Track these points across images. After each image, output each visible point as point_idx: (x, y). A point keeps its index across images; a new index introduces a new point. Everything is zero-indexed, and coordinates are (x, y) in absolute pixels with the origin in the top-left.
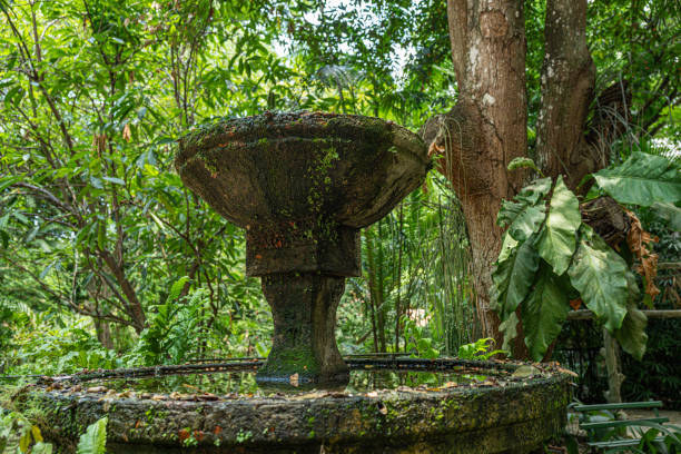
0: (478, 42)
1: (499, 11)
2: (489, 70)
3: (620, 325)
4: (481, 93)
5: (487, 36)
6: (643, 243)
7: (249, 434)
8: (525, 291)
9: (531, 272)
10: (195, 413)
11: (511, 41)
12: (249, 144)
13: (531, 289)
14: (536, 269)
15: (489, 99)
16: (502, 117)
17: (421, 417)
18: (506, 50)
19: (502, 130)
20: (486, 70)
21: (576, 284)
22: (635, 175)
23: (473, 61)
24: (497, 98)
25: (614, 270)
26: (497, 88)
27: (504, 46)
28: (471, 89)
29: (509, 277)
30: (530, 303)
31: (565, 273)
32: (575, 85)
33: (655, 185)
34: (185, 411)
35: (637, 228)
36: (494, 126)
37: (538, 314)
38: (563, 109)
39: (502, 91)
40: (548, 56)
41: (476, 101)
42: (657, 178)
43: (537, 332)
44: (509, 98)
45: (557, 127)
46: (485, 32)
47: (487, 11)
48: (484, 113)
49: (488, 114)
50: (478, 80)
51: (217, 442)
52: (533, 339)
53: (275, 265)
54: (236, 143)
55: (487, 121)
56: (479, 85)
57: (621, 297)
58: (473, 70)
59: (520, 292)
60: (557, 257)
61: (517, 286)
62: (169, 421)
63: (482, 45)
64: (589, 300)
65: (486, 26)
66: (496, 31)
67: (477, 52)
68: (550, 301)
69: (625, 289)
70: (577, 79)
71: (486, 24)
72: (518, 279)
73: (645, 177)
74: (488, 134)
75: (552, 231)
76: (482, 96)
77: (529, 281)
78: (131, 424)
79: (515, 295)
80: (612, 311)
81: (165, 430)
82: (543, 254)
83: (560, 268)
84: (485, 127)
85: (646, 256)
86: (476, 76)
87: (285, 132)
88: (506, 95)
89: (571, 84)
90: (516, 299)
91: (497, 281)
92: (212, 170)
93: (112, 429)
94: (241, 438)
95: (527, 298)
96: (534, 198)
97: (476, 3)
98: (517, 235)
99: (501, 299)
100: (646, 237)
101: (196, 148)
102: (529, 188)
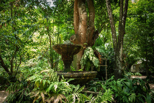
0: (81, 25)
1: (85, 21)
4: (81, 32)
9: (87, 60)
10: (72, 74)
13: (87, 62)
15: (82, 34)
16: (83, 36)
18: (85, 27)
19: (83, 38)
20: (82, 29)
21: (93, 62)
22: (100, 48)
23: (80, 27)
28: (79, 31)
33: (102, 50)
37: (87, 66)
38: (90, 34)
39: (84, 33)
41: (80, 34)
42: (103, 49)
44: (85, 34)
47: (83, 20)
49: (82, 36)
51: (74, 77)
52: (86, 69)
55: (81, 37)
58: (80, 29)
64: (94, 64)
66: (84, 24)
68: (89, 64)
69: (98, 63)
71: (83, 22)
72: (85, 61)
74: (81, 39)
75: (90, 55)
80: (97, 66)
81: (69, 76)
82: (89, 58)
83: (91, 59)
85: (100, 58)
87: (72, 46)
89: (91, 31)
90: (85, 63)
91: (83, 61)
92: (61, 49)
93: (64, 76)
94: (76, 76)
95: (86, 63)
96: (88, 50)
97: (81, 18)
98: (86, 55)
99: (83, 63)
100: (100, 56)
101: (60, 46)
102: (87, 48)
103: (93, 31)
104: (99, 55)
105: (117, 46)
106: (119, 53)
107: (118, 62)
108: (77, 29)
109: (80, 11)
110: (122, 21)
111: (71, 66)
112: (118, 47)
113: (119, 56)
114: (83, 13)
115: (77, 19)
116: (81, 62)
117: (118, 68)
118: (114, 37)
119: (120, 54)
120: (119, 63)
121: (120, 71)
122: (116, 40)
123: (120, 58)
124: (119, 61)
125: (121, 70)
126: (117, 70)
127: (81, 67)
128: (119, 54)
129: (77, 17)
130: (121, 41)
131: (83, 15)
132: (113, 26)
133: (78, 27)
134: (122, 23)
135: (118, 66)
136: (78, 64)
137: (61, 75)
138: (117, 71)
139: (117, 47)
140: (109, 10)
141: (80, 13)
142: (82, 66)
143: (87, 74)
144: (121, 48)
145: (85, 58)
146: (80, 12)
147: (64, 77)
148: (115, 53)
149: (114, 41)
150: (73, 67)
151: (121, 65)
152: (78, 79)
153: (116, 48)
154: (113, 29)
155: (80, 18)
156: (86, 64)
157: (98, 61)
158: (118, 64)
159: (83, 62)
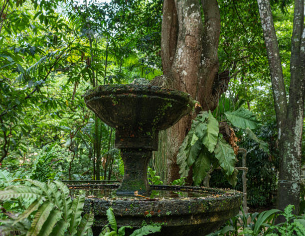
0: (183, 47)
1: (194, 36)
2: (186, 61)
3: (232, 174)
4: (181, 70)
5: (188, 45)
6: (235, 141)
7: (170, 212)
8: (195, 157)
9: (198, 150)
10: (151, 205)
11: (197, 50)
12: (139, 96)
13: (197, 157)
14: (201, 149)
15: (185, 73)
16: (189, 81)
17: (218, 206)
18: (195, 54)
19: (188, 87)
20: (185, 60)
21: (217, 157)
22: (240, 116)
23: (179, 54)
24: (188, 73)
25: (230, 152)
26: (189, 69)
27: (194, 52)
28: (177, 66)
29: (189, 151)
30: (196, 163)
31: (213, 152)
32: (212, 70)
33: (247, 121)
34: (147, 204)
35: (233, 135)
36: (185, 85)
37: (199, 168)
38: (206, 79)
39: (190, 70)
40: (203, 55)
41: (179, 72)
42: (248, 119)
43: (198, 175)
44: (192, 74)
45: (203, 87)
46: (187, 44)
47: (189, 35)
48: (182, 78)
49: (184, 79)
50: (181, 63)
51: (159, 215)
52: (196, 178)
53: (130, 145)
54: (132, 95)
55: (182, 82)
56: (181, 66)
57: (232, 163)
58: (179, 58)
59: (193, 158)
60: (210, 145)
61: (192, 155)
62: (140, 208)
63: (185, 49)
64: (221, 163)
65: (188, 41)
66: (192, 44)
67: (182, 51)
68: (204, 161)
69: (234, 160)
70: (213, 68)
71: (188, 40)
72: (193, 152)
73: (244, 118)
74: (182, 88)
75: (208, 134)
76: (182, 71)
77: (197, 153)
78: (124, 210)
79: (191, 159)
80: (229, 169)
81: (139, 211)
82: (204, 143)
83: (211, 150)
84: (181, 84)
85: (235, 147)
86: (180, 61)
88: (192, 72)
89: (210, 69)
90: (192, 161)
91: (185, 153)
92: (115, 103)
93: (114, 212)
94: (168, 213)
95: (196, 160)
96: (203, 120)
97: (184, 29)
98: (197, 134)
99: (186, 160)
100: (236, 139)
101: (110, 93)
102: (200, 115)
103: (215, 70)
104: (234, 136)
105: (288, 113)
106: (293, 131)
107: (290, 159)
108: (169, 65)
109: (182, 10)
110: (300, 42)
111: (149, 169)
112: (291, 116)
113: (294, 141)
114: (189, 14)
115: (170, 35)
116: (182, 157)
117: (290, 176)
118: (277, 85)
119: (297, 134)
120: (293, 162)
121: (295, 186)
122: (282, 93)
123: (295, 148)
124: (293, 157)
125: (299, 184)
126: (289, 182)
127: (180, 172)
128: (294, 135)
129: (171, 29)
130: (298, 99)
131: (190, 18)
132: (276, 55)
133: (171, 58)
134: (300, 48)
135: (291, 172)
136: (169, 162)
137: (105, 210)
138: (289, 185)
139: (287, 116)
140: (263, 10)
141: (180, 16)
142: (184, 168)
143: (213, 202)
144: (298, 119)
145: (192, 143)
146: (180, 11)
147: (117, 218)
148: (280, 133)
149: (279, 97)
150: (155, 172)
151: (298, 169)
152: (178, 224)
153: (284, 117)
154: (275, 65)
155: (181, 29)
156: (194, 163)
157: (232, 154)
158: (291, 166)
159: (188, 155)
